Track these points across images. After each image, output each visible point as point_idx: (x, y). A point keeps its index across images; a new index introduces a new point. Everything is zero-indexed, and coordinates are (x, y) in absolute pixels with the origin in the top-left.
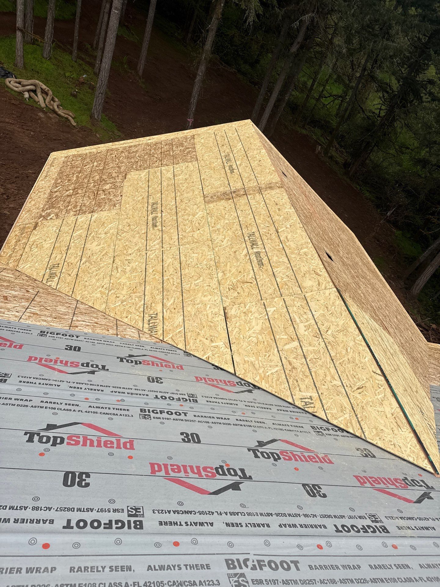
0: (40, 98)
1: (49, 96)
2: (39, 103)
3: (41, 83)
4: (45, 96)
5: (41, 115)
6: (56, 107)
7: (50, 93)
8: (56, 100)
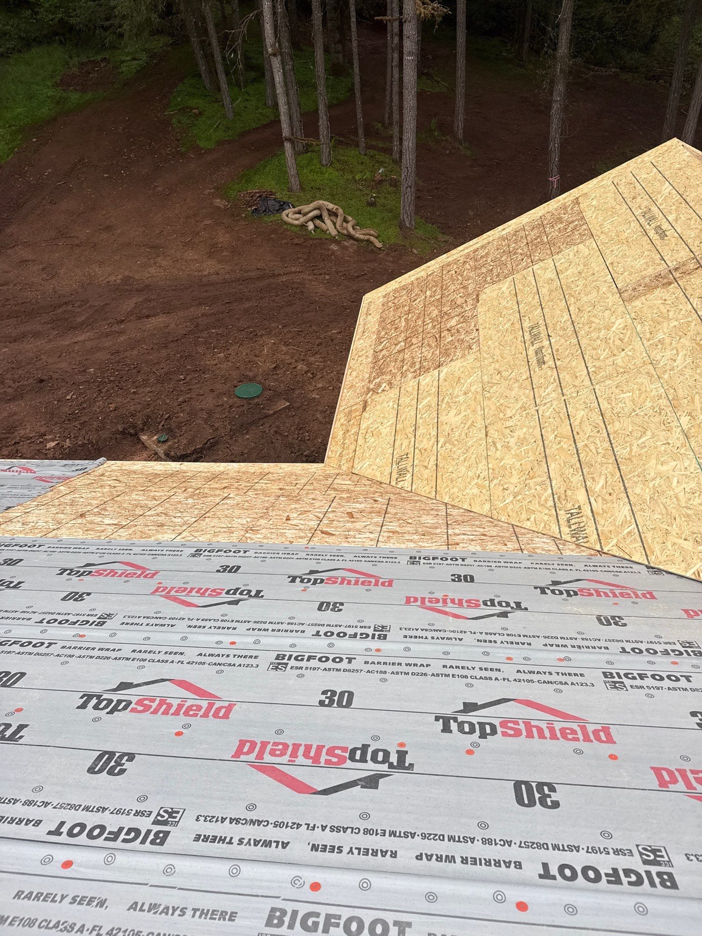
0: (328, 224)
1: (339, 217)
2: (328, 232)
3: (326, 203)
4: (333, 218)
5: (334, 247)
6: (351, 230)
7: (341, 211)
8: (350, 218)
